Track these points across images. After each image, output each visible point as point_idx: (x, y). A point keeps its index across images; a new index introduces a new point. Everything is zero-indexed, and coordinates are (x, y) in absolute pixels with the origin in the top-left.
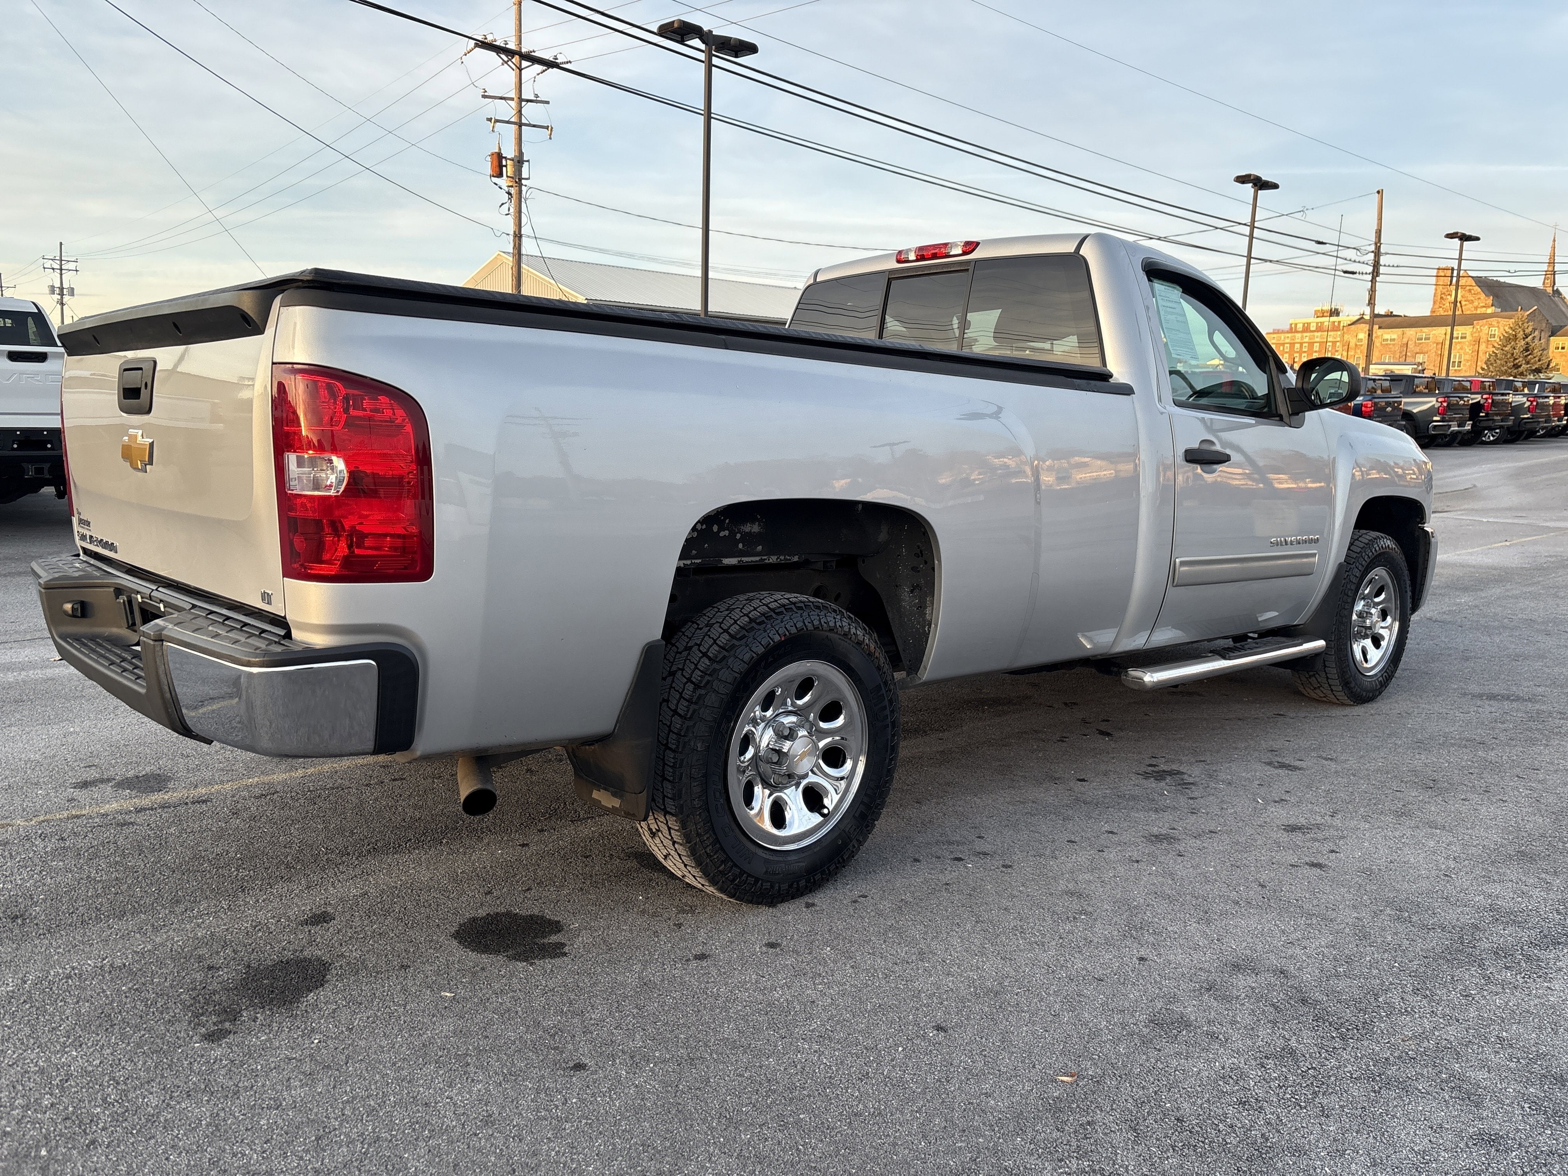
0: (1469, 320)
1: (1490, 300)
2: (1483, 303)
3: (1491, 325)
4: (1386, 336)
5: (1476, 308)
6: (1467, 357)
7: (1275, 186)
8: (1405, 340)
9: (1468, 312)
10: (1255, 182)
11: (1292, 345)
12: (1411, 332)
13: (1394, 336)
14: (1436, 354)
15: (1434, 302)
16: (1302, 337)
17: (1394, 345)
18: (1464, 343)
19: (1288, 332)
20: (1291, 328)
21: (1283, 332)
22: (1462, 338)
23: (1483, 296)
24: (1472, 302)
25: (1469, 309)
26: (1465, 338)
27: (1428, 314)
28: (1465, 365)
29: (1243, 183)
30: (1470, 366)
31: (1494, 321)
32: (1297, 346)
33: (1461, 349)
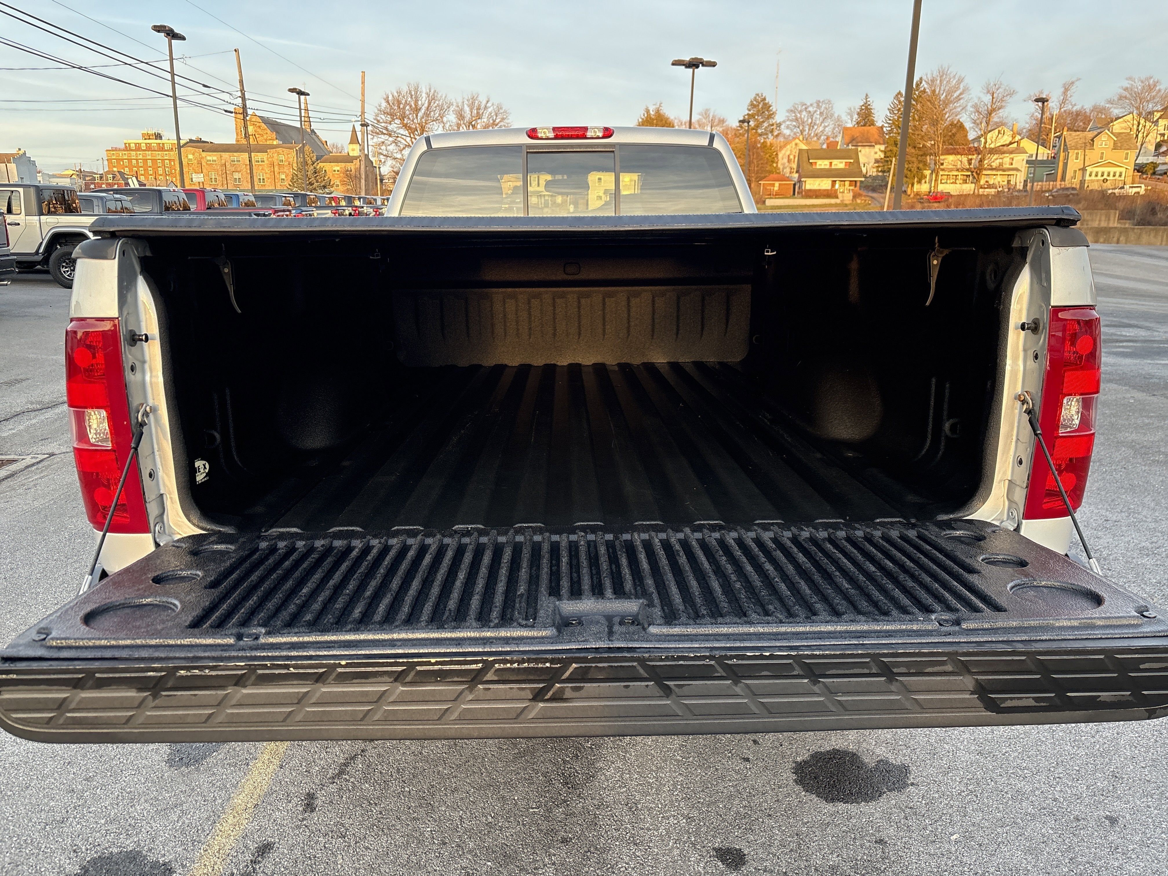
0: (263, 149)
1: (274, 135)
2: (269, 137)
3: (279, 154)
4: (209, 158)
5: (266, 140)
6: (268, 176)
7: (183, 38)
8: (223, 161)
9: (261, 143)
10: (168, 32)
11: (130, 161)
12: (226, 155)
13: (215, 158)
14: (247, 173)
15: (237, 134)
16: (136, 154)
17: (216, 164)
18: (263, 165)
19: (124, 150)
20: (126, 147)
21: (120, 150)
22: (262, 161)
23: (269, 131)
24: (262, 135)
25: (261, 141)
26: (264, 161)
27: (235, 143)
28: (267, 181)
29: (159, 31)
30: (270, 183)
31: (279, 150)
32: (134, 162)
33: (262, 169)
